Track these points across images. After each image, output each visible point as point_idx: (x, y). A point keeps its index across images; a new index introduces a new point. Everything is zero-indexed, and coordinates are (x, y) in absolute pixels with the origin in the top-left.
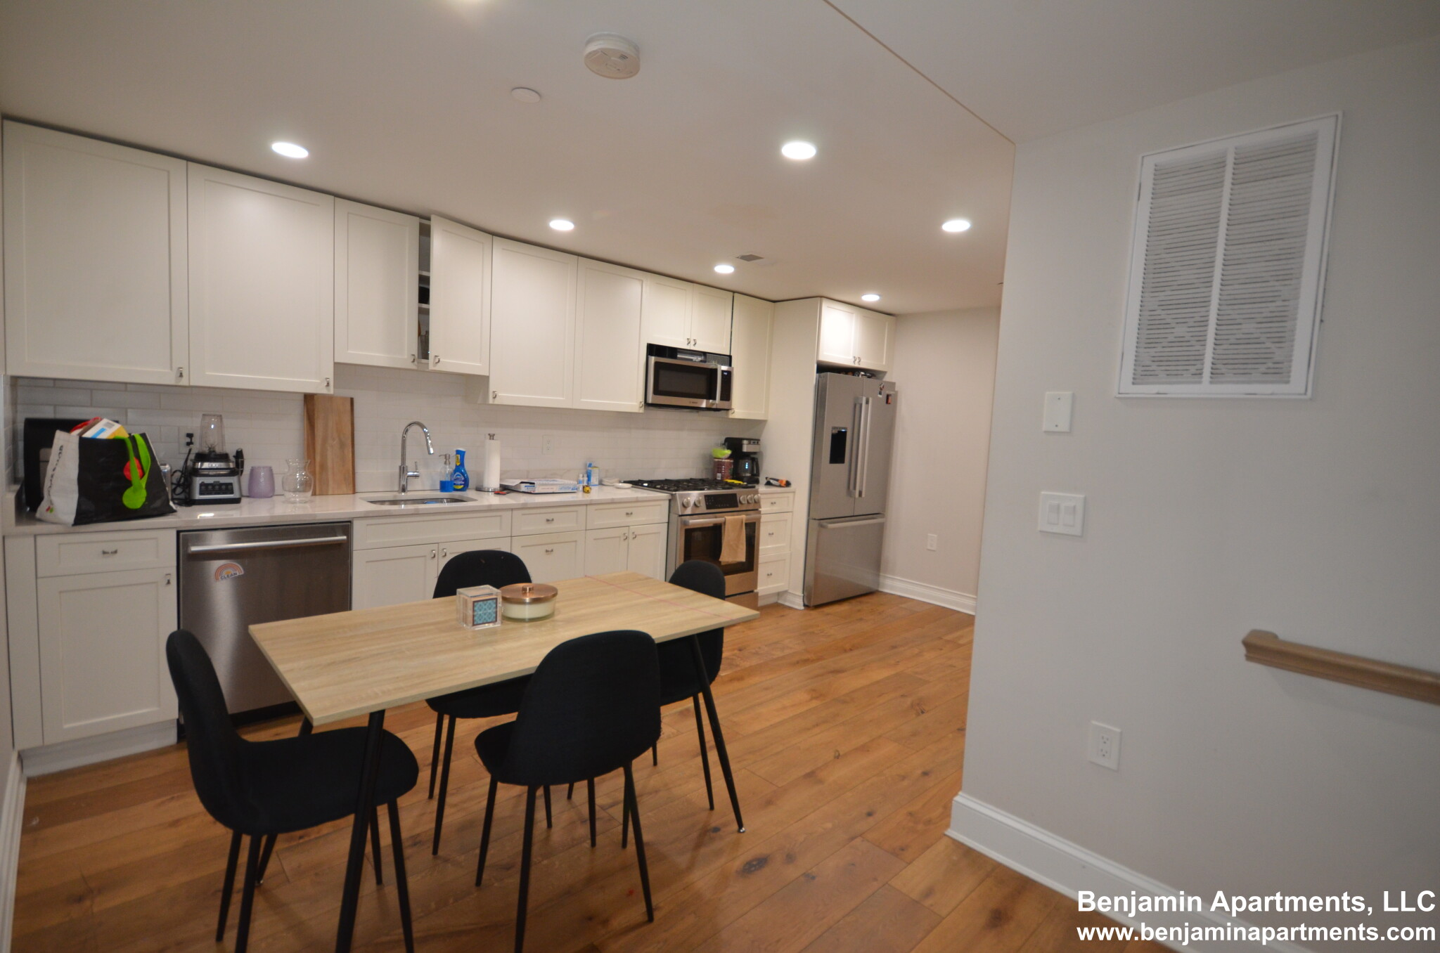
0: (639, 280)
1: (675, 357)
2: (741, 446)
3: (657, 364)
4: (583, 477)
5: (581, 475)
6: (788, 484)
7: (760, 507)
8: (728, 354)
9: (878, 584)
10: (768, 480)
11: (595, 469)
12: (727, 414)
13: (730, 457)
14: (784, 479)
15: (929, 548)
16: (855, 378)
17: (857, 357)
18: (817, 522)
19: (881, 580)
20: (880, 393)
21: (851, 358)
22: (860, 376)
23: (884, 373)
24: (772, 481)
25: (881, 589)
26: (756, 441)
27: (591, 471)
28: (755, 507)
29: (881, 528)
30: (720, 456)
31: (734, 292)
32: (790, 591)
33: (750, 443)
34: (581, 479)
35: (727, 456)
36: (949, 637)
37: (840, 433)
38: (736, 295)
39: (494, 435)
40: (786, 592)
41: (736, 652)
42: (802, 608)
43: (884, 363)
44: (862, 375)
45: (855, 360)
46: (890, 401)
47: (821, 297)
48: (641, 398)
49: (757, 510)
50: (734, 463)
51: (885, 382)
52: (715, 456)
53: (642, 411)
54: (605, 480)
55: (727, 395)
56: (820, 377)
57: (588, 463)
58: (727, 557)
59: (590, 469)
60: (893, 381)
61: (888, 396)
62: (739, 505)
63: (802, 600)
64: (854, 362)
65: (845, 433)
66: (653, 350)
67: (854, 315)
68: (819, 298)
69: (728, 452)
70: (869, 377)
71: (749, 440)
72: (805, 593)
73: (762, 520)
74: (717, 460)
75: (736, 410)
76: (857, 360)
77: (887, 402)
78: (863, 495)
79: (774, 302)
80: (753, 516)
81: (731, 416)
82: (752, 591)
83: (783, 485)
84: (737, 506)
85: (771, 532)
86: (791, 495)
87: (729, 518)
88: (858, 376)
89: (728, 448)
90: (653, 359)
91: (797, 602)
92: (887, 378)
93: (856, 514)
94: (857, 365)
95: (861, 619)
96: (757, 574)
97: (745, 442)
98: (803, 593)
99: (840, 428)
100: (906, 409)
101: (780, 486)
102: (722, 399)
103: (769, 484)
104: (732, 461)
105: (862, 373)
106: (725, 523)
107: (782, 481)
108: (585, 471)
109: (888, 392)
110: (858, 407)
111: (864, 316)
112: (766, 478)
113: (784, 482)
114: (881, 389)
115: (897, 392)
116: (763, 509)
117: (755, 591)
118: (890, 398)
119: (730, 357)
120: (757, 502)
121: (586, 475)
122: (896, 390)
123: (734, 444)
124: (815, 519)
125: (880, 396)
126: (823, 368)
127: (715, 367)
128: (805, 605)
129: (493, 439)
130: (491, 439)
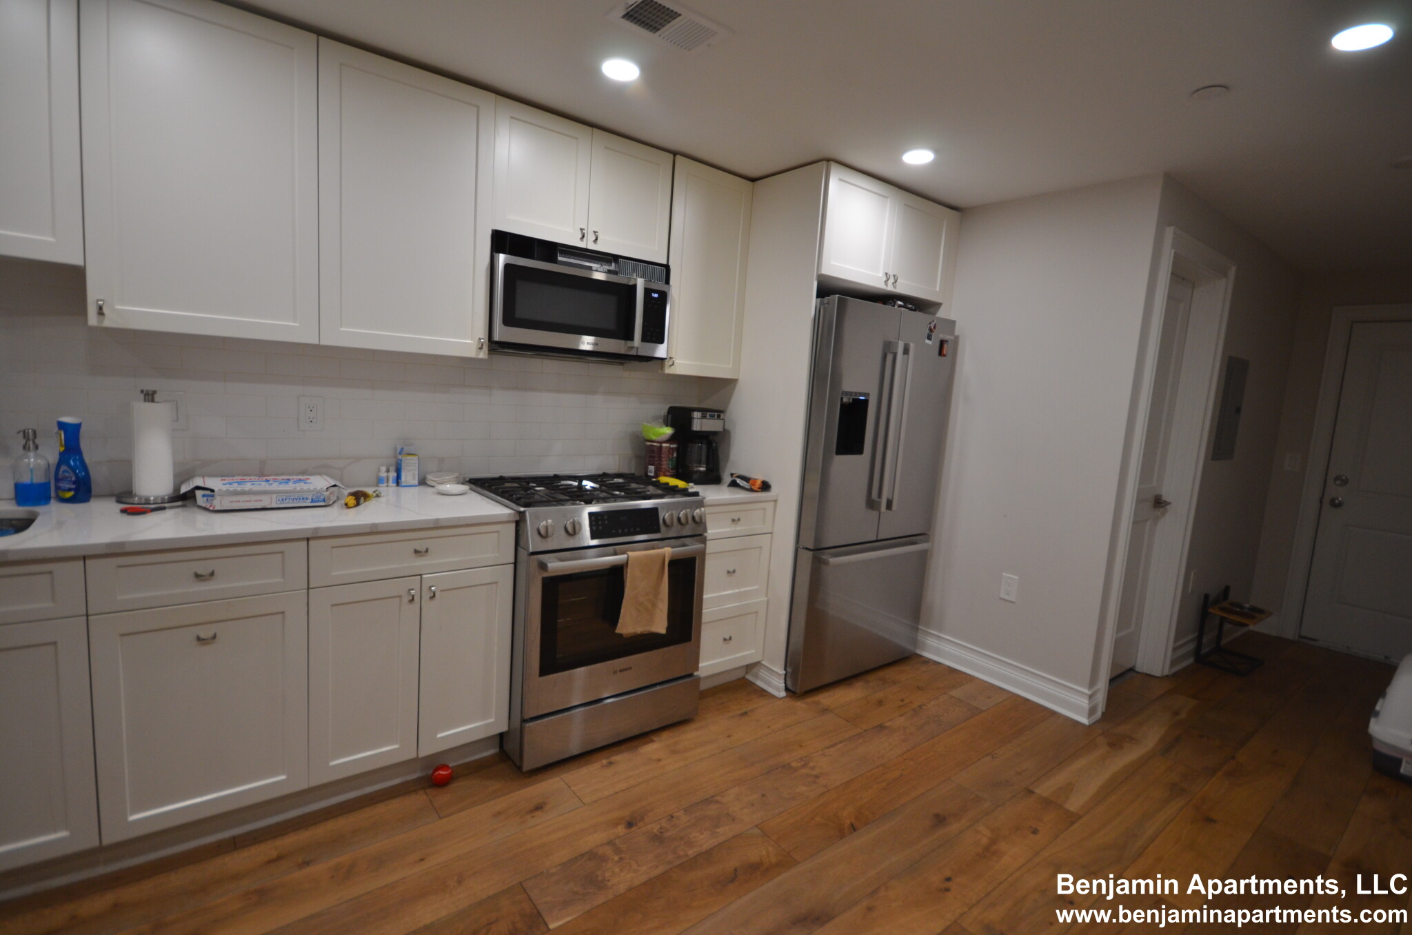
0: (474, 105)
1: (554, 261)
2: (690, 420)
3: (508, 267)
4: (388, 471)
5: (384, 469)
6: (765, 487)
7: (705, 530)
8: (664, 262)
9: (915, 642)
10: (734, 478)
11: (409, 457)
12: (662, 367)
13: (671, 439)
14: (760, 477)
15: (1003, 596)
16: (888, 307)
17: (891, 273)
18: (812, 553)
19: (921, 637)
20: (929, 338)
21: (881, 275)
22: (896, 307)
23: (936, 305)
24: (739, 481)
25: (918, 652)
26: (718, 413)
27: (401, 460)
28: (697, 531)
29: (923, 559)
30: (654, 438)
31: (675, 153)
32: (763, 662)
33: (704, 417)
34: (383, 474)
35: (665, 438)
36: (1045, 789)
37: (856, 401)
38: (678, 157)
39: (154, 392)
40: (757, 664)
41: (621, 830)
42: (783, 694)
43: (938, 289)
44: (900, 306)
45: (888, 280)
46: (945, 351)
47: (828, 160)
48: (481, 331)
49: (701, 535)
50: (678, 449)
51: (940, 319)
52: (648, 438)
53: (483, 355)
54: (430, 477)
55: (655, 332)
56: (822, 303)
57: (399, 449)
58: (629, 623)
59: (400, 457)
60: (952, 318)
61: (942, 343)
62: (663, 528)
63: (783, 681)
64: (886, 282)
65: (866, 402)
66: (502, 241)
67: (889, 201)
68: (825, 163)
69: (668, 431)
70: (910, 309)
71: (704, 411)
72: (789, 670)
73: (708, 551)
74: (649, 443)
75: (677, 362)
76: (891, 281)
77: (941, 353)
78: (895, 507)
79: (753, 180)
80: (692, 547)
81: (668, 371)
82: (691, 675)
83: (755, 488)
84: (658, 531)
85: (731, 570)
86: (770, 506)
87: (634, 554)
88: (894, 306)
89: (672, 426)
90: (502, 258)
91: (774, 683)
92: (941, 313)
93: (879, 538)
94: (890, 288)
95: (881, 727)
96: (698, 647)
97: (696, 415)
98: (785, 669)
99: (856, 393)
100: (968, 364)
101: (751, 490)
102: (646, 338)
103: (734, 484)
104: (674, 446)
105: (900, 303)
106: (627, 563)
107: (755, 480)
108: (393, 461)
109: (942, 336)
110: (890, 358)
111: (905, 205)
112: (732, 475)
113: (759, 482)
114: (931, 330)
115: (957, 338)
116: (711, 532)
117: (696, 674)
118: (945, 346)
119: (667, 267)
120: (700, 523)
121: (392, 469)
122: (956, 333)
123: (678, 418)
124: (807, 549)
125: (928, 341)
126: (827, 289)
127: (631, 283)
128: (787, 689)
129: (153, 401)
130: (145, 401)
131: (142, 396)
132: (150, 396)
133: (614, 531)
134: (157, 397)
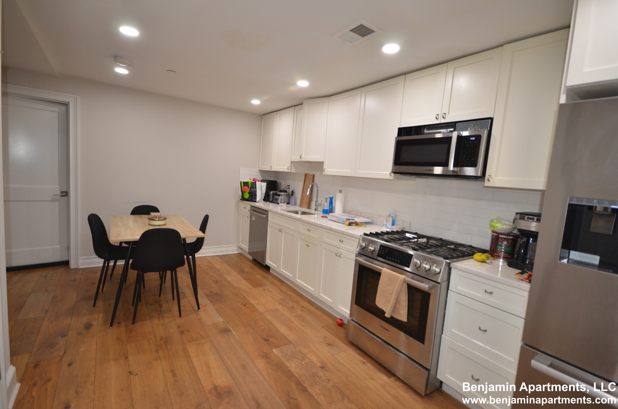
1: (421, 133)
3: (398, 142)
8: (491, 116)
53: (392, 178)
66: (402, 131)
82: (424, 367)
84: (409, 266)
85: (483, 328)
86: (525, 295)
102: (456, 165)
119: (491, 119)
129: (341, 193)
130: (340, 193)
131: (339, 191)
132: (341, 191)
133: (387, 257)
134: (342, 192)
